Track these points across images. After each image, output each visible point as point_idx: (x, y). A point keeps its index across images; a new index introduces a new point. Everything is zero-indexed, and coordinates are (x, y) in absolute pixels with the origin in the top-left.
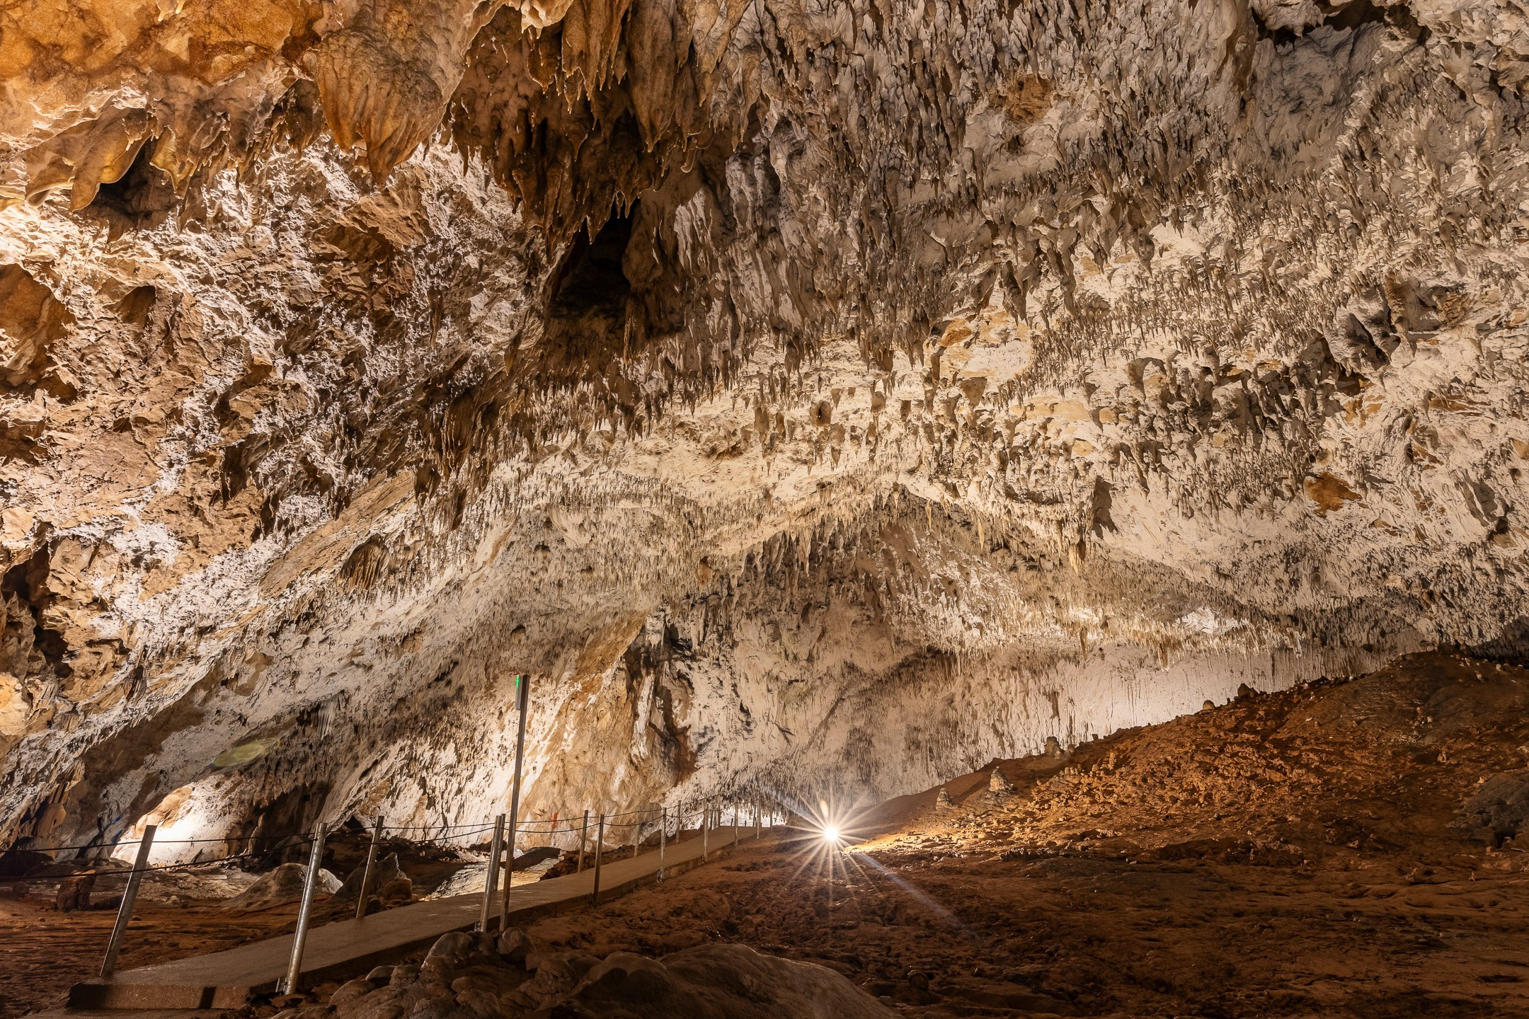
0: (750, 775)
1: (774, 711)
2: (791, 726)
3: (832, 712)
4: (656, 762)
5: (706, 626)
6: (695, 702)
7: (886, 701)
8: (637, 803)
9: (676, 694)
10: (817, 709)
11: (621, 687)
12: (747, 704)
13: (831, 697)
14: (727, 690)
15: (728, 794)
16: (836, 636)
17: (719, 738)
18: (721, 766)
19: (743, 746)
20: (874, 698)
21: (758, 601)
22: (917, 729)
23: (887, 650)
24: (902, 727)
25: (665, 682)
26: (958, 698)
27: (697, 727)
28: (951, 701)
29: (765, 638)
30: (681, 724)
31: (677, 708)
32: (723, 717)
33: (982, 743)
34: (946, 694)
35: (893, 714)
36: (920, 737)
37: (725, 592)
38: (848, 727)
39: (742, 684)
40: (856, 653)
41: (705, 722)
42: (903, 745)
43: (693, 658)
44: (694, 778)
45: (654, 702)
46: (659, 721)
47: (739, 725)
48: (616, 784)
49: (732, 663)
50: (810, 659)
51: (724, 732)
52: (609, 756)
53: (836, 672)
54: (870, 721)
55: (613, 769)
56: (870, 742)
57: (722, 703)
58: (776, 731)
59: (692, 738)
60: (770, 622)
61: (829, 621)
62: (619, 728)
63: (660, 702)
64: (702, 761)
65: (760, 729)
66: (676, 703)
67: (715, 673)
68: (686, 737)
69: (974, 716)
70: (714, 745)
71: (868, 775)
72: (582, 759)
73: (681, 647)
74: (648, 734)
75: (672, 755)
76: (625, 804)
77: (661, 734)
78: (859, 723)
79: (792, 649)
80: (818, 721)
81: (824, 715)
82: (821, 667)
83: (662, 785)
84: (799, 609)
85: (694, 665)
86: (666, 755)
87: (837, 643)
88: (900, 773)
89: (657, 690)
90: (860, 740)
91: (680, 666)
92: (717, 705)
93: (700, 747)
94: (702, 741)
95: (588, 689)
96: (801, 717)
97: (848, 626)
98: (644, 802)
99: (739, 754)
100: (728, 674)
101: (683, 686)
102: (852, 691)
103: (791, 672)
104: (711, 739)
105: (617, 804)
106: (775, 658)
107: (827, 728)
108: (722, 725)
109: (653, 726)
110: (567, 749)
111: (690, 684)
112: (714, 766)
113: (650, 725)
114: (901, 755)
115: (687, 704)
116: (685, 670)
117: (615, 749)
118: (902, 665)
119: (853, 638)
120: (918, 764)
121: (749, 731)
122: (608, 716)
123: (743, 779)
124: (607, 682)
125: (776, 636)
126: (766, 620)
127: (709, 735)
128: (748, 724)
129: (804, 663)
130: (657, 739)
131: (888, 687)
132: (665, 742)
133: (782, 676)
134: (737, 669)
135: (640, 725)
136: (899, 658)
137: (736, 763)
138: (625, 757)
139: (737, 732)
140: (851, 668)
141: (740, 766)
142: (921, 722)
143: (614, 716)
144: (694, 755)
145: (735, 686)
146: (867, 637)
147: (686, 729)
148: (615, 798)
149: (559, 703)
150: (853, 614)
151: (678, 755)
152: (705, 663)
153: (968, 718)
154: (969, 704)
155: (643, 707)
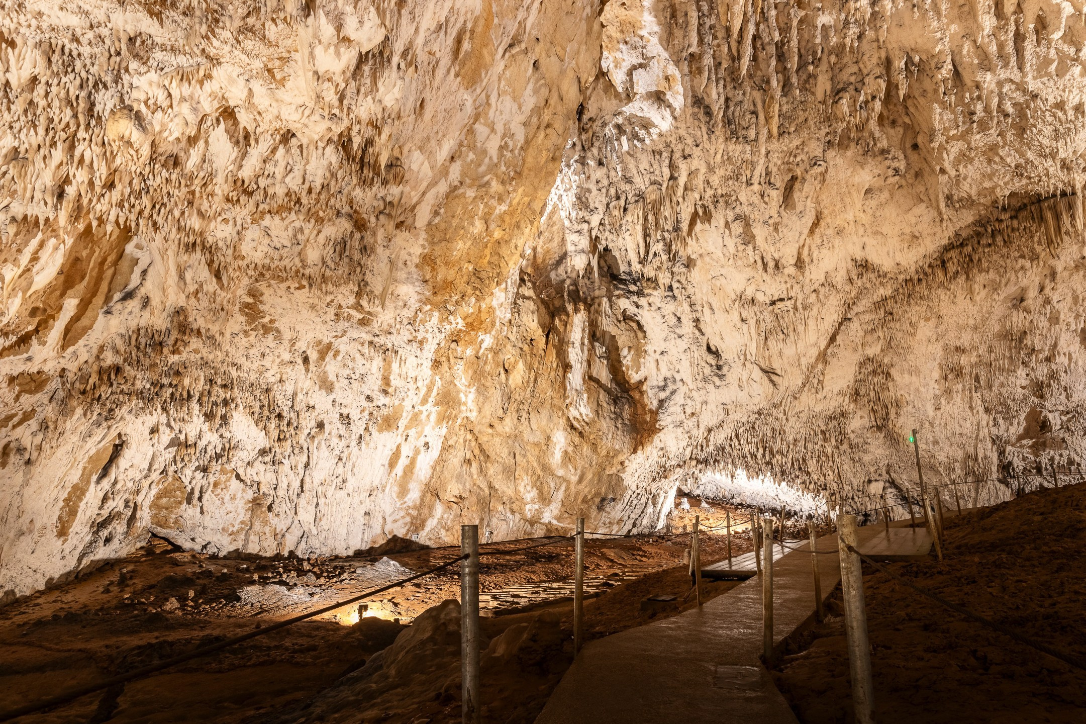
0: (728, 431)
1: (752, 347)
2: (777, 365)
3: (833, 339)
4: (605, 424)
5: (646, 235)
6: (649, 348)
7: (916, 310)
8: (589, 476)
9: (623, 339)
10: (812, 337)
11: (531, 323)
12: (715, 343)
13: (832, 316)
14: (688, 327)
15: (702, 456)
16: (839, 221)
17: (683, 389)
18: (690, 423)
19: (716, 395)
20: (897, 309)
21: (715, 180)
22: (960, 350)
23: (924, 227)
24: (937, 350)
25: (607, 325)
26: (1032, 293)
27: (655, 380)
28: (1019, 301)
29: (731, 243)
30: (634, 377)
31: (627, 358)
32: (685, 364)
33: (1062, 360)
34: (1012, 290)
35: (925, 330)
36: (964, 360)
37: (667, 172)
38: (857, 357)
39: (706, 317)
40: (870, 241)
41: (665, 372)
42: (936, 374)
43: (640, 293)
44: (658, 440)
45: (592, 348)
46: (603, 373)
47: (707, 371)
48: (556, 457)
49: (690, 290)
50: (800, 264)
51: (689, 380)
52: (540, 421)
53: (839, 278)
54: (889, 345)
55: (548, 438)
56: (888, 375)
57: (683, 344)
58: (757, 374)
59: (651, 393)
60: (738, 218)
61: (825, 200)
62: (543, 383)
63: (600, 350)
64: (665, 419)
65: (735, 372)
66: (625, 352)
67: (669, 308)
68: (642, 393)
69: (1054, 320)
70: (679, 399)
71: (886, 418)
72: (499, 427)
73: (623, 282)
74: (588, 390)
75: (626, 415)
76: (574, 479)
77: (608, 391)
78: (873, 350)
79: (771, 253)
80: (814, 352)
81: (823, 344)
82: (815, 274)
83: (617, 452)
84: (780, 181)
85: (643, 301)
86: (618, 416)
87: (839, 233)
88: (931, 412)
89: (594, 334)
90: (874, 372)
91: (624, 304)
92: (677, 348)
93: (661, 402)
94: (662, 395)
95: (474, 325)
96: (789, 351)
97: (858, 198)
98: (599, 475)
99: (711, 406)
100: (686, 306)
101: (631, 329)
102: (864, 304)
103: (773, 287)
104: (673, 392)
105: (563, 479)
106: (749, 272)
107: (826, 362)
108: (686, 372)
109: (597, 381)
110: (473, 416)
111: (640, 327)
112: (681, 424)
113: (590, 378)
114: (934, 388)
115: (639, 352)
116: (632, 310)
117: (545, 412)
118: (947, 248)
119: (865, 219)
120: (958, 399)
121: (721, 377)
122: (521, 366)
123: (719, 438)
124: (504, 314)
125: (748, 239)
126: (731, 216)
127: (671, 387)
128: (719, 368)
129: (791, 270)
130: (603, 396)
131: (922, 289)
132: (615, 401)
133: (760, 297)
134: (697, 298)
135: (576, 378)
136: (944, 236)
137: (708, 418)
138: (563, 422)
139: (705, 380)
140: (864, 266)
141: (714, 422)
142: (966, 340)
143: (530, 367)
144: (655, 413)
145: (697, 320)
146: (890, 212)
147: (641, 383)
148: (560, 472)
149: (430, 348)
150: (866, 176)
151: (634, 415)
152: (656, 296)
153: (1043, 323)
154: (1047, 302)
155: (575, 355)
